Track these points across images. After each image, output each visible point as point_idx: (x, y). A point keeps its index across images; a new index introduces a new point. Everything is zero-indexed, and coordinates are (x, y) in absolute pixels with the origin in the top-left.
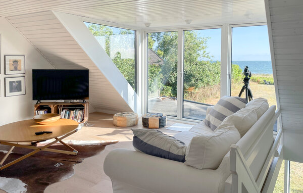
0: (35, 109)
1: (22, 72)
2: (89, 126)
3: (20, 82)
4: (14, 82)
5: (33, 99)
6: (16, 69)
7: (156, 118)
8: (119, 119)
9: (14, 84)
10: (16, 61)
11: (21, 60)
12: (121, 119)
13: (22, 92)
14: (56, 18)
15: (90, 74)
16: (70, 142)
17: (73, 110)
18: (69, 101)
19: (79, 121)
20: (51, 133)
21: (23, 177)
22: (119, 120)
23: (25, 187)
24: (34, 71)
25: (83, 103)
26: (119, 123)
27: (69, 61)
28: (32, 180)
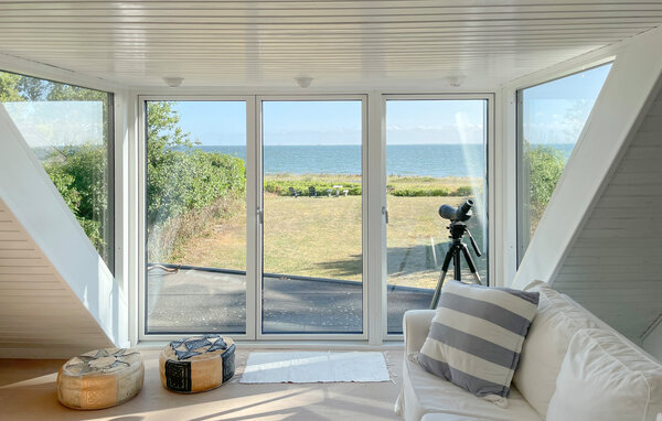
7: (210, 356)
8: (86, 383)
12: (97, 383)
22: (85, 389)
26: (87, 399)
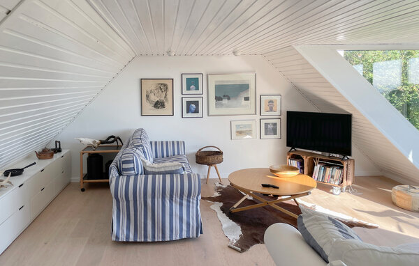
0: (288, 157)
1: (278, 113)
2: (353, 193)
3: (275, 124)
4: (269, 124)
5: (287, 146)
6: (271, 110)
8: (398, 194)
9: (269, 126)
10: (271, 102)
11: (276, 100)
12: (403, 196)
13: (278, 136)
14: (298, 53)
15: (353, 120)
16: (314, 206)
17: (330, 166)
18: (327, 154)
19: (337, 183)
20: (278, 188)
21: (245, 227)
23: (240, 236)
24: (288, 112)
25: (342, 159)
27: (327, 102)
28: (249, 232)
